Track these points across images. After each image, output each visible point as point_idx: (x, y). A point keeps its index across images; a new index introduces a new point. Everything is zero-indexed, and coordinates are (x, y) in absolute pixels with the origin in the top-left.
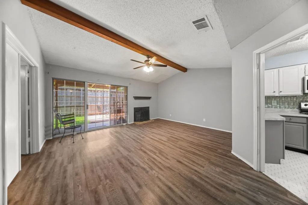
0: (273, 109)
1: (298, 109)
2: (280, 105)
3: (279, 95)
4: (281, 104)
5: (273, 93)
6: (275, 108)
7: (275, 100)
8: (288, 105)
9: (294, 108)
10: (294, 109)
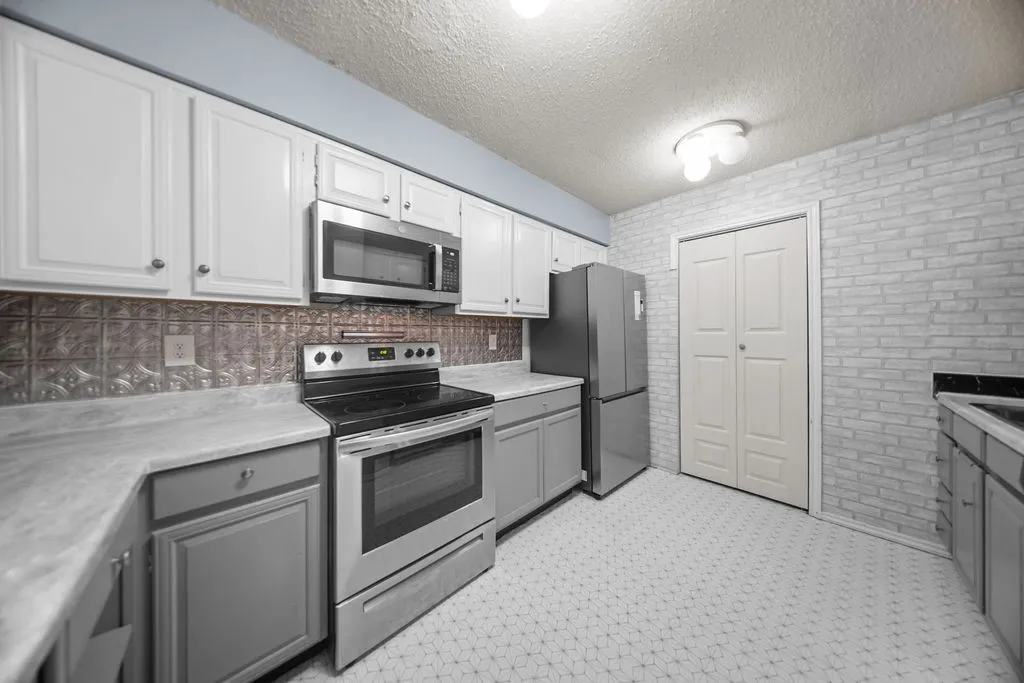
0: (175, 394)
1: (293, 380)
2: (213, 366)
3: (194, 293)
4: (221, 357)
5: (149, 270)
6: (184, 388)
7: (183, 331)
8: (253, 363)
9: (278, 378)
10: (280, 380)
